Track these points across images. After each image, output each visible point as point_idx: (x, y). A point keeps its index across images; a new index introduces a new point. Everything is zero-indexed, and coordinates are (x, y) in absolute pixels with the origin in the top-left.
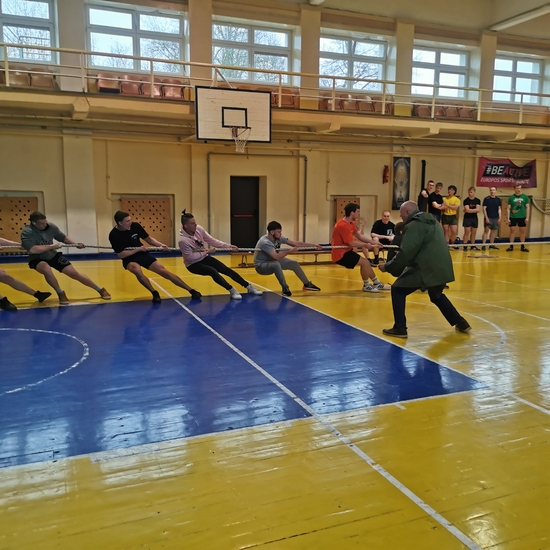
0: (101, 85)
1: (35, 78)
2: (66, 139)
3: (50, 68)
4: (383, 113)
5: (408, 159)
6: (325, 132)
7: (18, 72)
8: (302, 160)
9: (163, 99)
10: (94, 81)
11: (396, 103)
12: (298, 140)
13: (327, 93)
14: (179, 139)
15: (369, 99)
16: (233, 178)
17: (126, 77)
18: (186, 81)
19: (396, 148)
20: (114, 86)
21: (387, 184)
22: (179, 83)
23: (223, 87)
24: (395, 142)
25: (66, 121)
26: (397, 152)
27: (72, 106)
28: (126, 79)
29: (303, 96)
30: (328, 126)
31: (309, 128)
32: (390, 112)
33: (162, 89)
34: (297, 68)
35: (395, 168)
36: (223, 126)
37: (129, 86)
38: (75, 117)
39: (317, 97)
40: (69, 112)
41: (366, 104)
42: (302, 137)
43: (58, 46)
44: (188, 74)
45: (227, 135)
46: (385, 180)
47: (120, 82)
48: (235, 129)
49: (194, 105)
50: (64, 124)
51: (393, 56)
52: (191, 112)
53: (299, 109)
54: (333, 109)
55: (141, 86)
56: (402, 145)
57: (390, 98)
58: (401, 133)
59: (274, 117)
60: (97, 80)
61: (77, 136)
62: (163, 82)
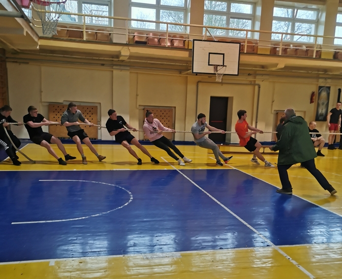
0: (136, 39)
1: (99, 35)
2: (115, 72)
3: (108, 29)
4: (314, 57)
5: (329, 88)
6: (274, 69)
7: (90, 31)
8: (257, 87)
9: (172, 47)
10: (132, 37)
11: (323, 50)
12: (255, 74)
13: (277, 43)
14: (180, 73)
15: (304, 48)
16: (212, 98)
17: (151, 34)
18: (187, 36)
19: (321, 80)
20: (144, 40)
21: (313, 104)
22: (182, 37)
23: (210, 40)
24: (321, 76)
25: (116, 61)
26: (321, 83)
27: (120, 52)
28: (151, 35)
29: (261, 46)
30: (276, 65)
31: (263, 67)
32: (319, 56)
33: (172, 42)
34: (257, 27)
35: (319, 94)
36: (209, 65)
37: (153, 40)
38: (121, 58)
39: (270, 46)
40: (117, 55)
41: (302, 51)
42: (258, 72)
43: (113, 16)
44: (188, 32)
45: (211, 70)
46: (312, 101)
47: (147, 37)
48: (216, 67)
49: (192, 52)
50: (115, 63)
51: (323, 19)
52: (190, 56)
53: (256, 54)
54: (280, 54)
55: (159, 40)
56: (326, 79)
57: (319, 47)
58: (326, 70)
59: (241, 60)
60: (134, 36)
61: (121, 70)
62: (173, 37)
